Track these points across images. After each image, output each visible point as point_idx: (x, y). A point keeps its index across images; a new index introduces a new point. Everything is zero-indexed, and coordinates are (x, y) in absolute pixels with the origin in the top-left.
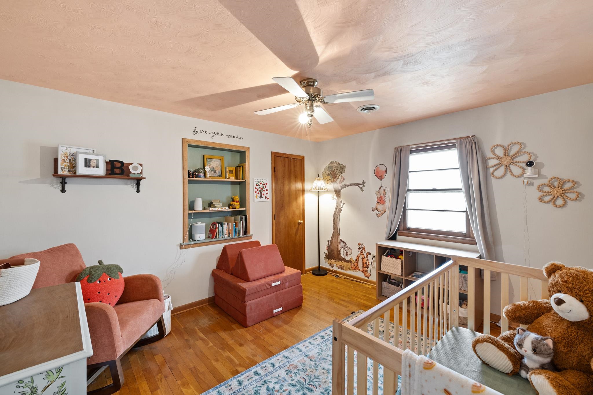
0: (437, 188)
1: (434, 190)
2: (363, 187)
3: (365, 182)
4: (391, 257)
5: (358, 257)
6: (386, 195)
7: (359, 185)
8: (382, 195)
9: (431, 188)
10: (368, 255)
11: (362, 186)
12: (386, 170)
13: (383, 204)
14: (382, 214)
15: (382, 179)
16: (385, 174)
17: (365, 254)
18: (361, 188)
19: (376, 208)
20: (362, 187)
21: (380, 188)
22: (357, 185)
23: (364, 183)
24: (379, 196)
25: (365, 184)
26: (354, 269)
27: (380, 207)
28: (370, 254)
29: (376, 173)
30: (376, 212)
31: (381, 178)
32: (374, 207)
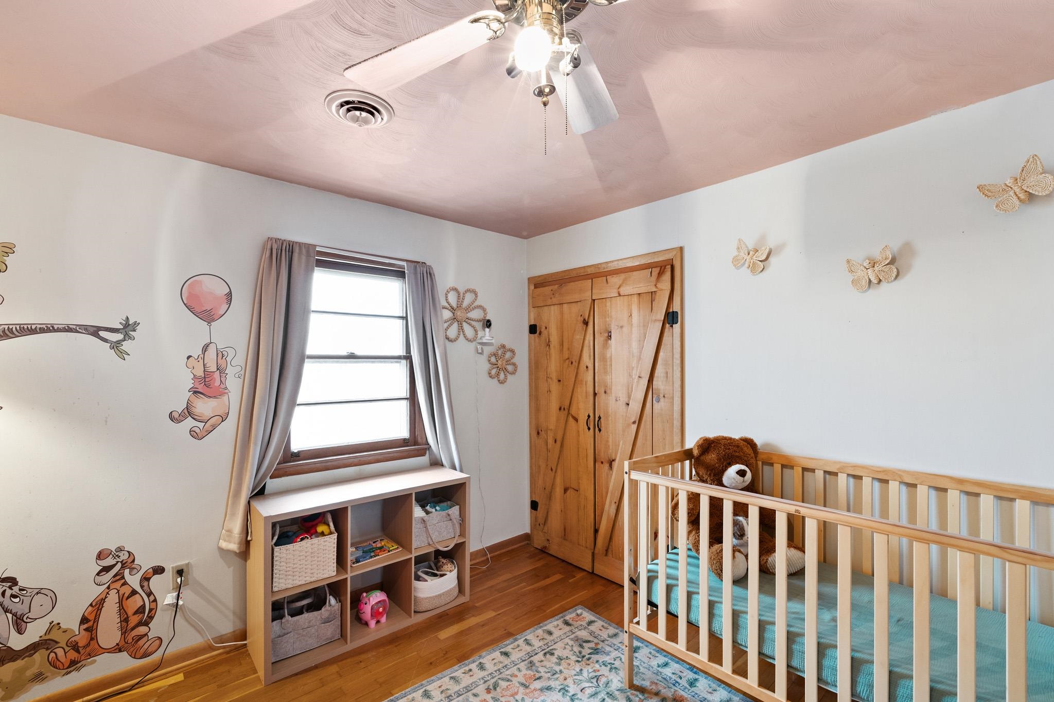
0: (358, 353)
1: (352, 357)
2: (124, 340)
3: (136, 324)
4: (302, 539)
5: (98, 605)
6: (230, 371)
7: (102, 333)
8: (213, 368)
9: (344, 353)
10: (148, 579)
11: (119, 336)
12: (229, 295)
13: (215, 397)
14: (214, 427)
15: (214, 320)
16: (225, 306)
17: (134, 581)
18: (116, 346)
19: (189, 411)
20: (119, 342)
21: (205, 349)
22: (95, 331)
23: (128, 328)
24: (200, 372)
25: (135, 331)
26: (73, 663)
27: (204, 407)
28: (159, 570)
29: (188, 298)
30: (189, 423)
31: (208, 317)
32: (180, 407)
